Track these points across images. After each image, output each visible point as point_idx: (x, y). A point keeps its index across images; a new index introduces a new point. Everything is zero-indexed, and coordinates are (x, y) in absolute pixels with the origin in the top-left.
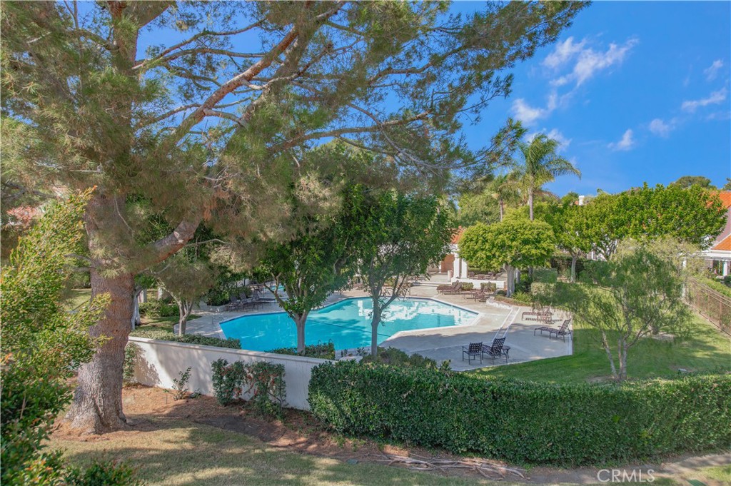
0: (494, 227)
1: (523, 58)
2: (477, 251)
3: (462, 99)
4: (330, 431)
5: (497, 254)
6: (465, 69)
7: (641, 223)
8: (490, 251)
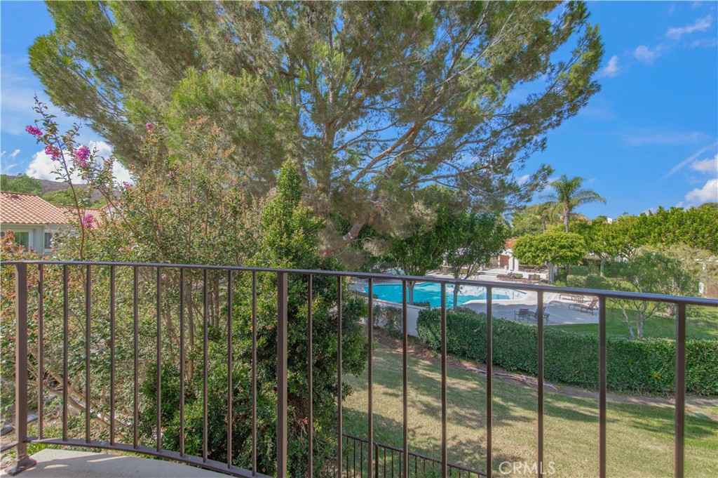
0: (538, 237)
1: (554, 127)
2: (525, 252)
3: (513, 155)
4: (430, 349)
5: (540, 255)
6: (514, 137)
7: (660, 235)
8: (535, 253)
